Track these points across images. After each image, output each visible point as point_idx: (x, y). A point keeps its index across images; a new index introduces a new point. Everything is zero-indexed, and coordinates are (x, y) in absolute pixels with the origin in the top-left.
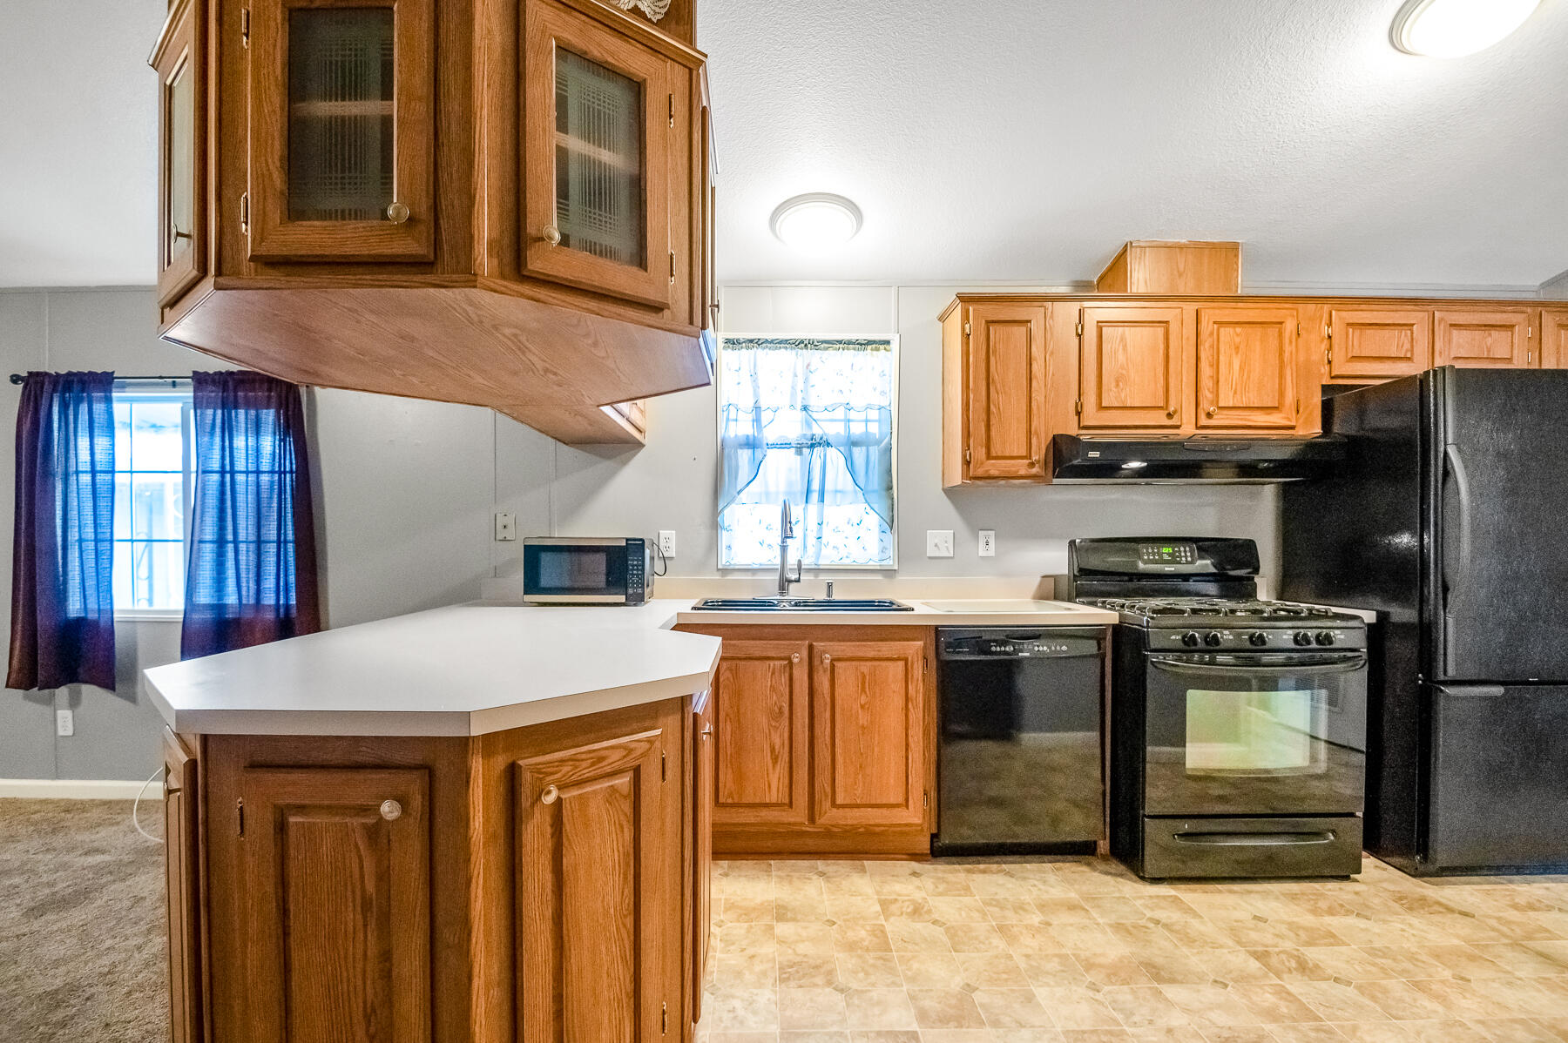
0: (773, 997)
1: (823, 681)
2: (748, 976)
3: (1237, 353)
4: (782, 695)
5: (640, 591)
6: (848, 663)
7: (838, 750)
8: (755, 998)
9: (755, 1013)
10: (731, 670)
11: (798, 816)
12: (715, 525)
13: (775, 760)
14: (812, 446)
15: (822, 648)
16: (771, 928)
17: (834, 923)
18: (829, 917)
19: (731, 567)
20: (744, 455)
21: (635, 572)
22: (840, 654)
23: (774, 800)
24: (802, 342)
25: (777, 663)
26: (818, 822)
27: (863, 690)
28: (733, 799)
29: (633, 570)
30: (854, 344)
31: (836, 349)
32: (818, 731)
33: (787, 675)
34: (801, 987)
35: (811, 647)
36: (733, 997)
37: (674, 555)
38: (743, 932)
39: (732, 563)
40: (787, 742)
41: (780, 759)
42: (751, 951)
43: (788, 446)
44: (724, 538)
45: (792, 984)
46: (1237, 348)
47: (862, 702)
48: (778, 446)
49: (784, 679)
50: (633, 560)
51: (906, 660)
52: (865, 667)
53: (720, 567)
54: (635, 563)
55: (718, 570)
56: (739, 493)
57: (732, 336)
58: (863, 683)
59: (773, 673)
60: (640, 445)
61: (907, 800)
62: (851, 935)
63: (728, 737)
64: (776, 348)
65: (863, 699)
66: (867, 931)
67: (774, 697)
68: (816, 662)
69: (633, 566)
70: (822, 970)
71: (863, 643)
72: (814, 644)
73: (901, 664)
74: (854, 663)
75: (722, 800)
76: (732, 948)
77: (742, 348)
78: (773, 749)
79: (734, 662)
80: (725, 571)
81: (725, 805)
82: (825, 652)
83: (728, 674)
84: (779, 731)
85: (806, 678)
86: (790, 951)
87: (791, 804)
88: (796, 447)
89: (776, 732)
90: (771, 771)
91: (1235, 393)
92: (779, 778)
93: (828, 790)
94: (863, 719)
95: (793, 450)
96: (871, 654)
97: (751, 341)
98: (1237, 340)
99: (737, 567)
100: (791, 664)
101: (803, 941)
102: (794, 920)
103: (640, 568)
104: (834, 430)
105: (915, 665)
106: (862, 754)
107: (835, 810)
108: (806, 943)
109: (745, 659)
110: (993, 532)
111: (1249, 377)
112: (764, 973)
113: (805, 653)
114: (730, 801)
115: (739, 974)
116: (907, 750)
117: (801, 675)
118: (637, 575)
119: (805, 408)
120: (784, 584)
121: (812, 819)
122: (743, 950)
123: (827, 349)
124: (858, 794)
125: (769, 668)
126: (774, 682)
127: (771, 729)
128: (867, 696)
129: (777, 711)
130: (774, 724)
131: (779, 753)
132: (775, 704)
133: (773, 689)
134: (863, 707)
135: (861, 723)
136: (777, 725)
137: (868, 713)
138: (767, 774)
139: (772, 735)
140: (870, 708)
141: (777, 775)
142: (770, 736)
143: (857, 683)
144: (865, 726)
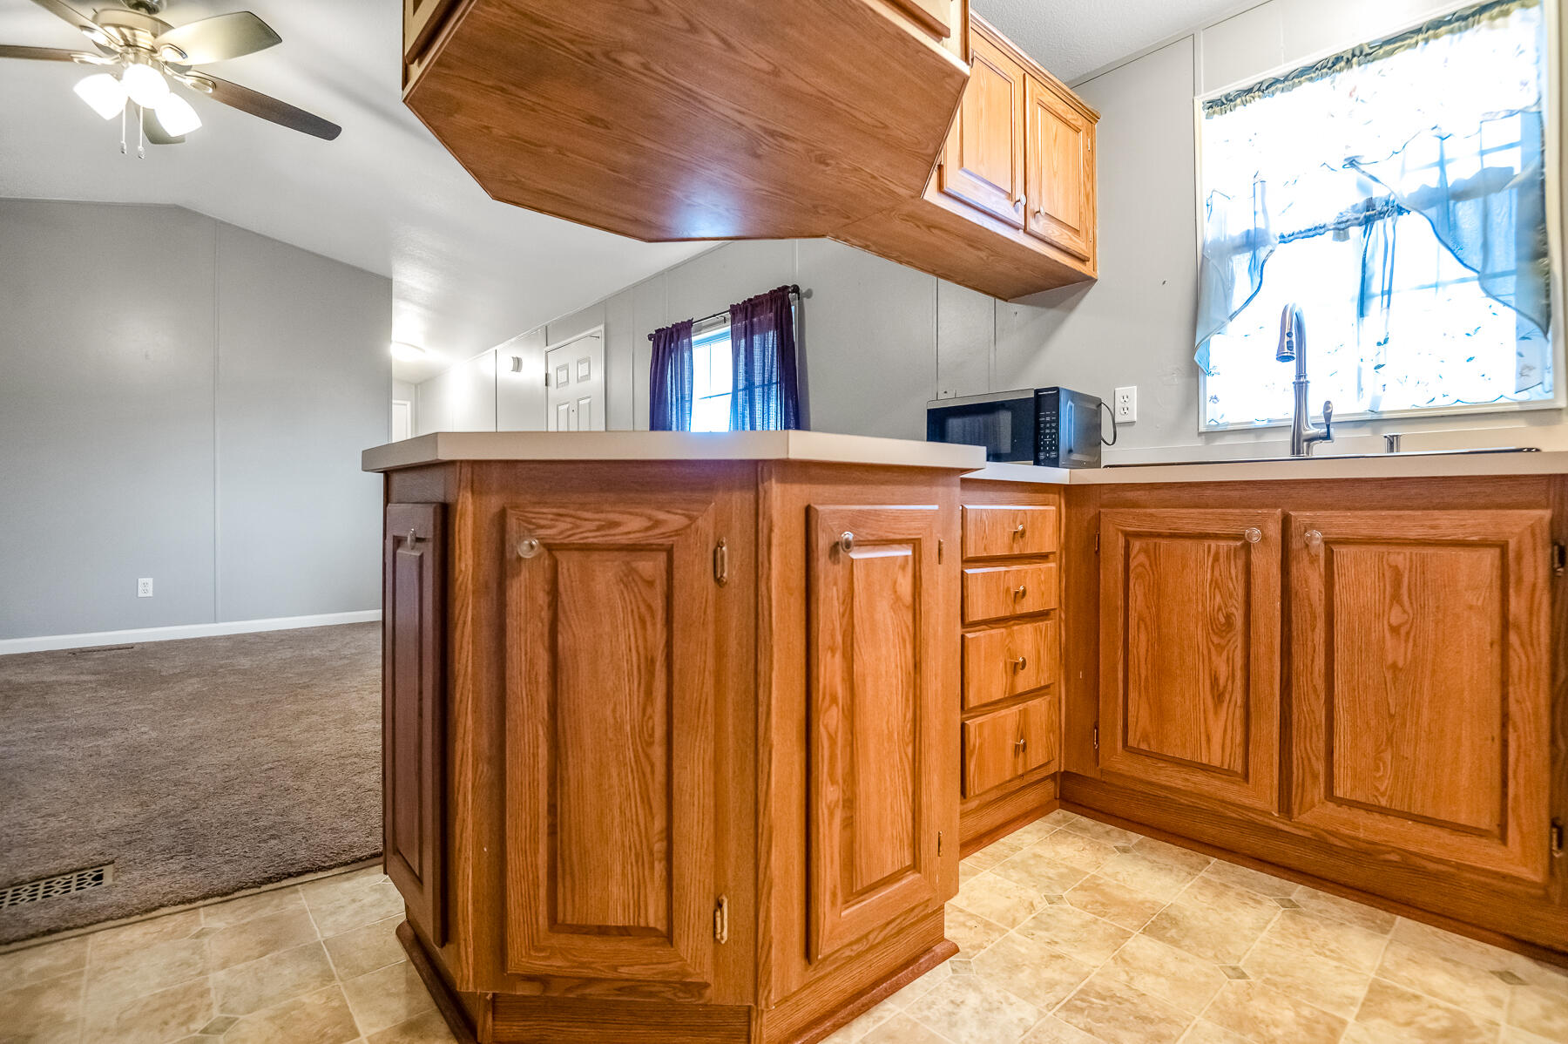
0: (1031, 1020)
1: (1310, 579)
2: (1025, 977)
4: (1231, 596)
5: (1053, 455)
6: (1364, 548)
7: (1340, 703)
8: (1005, 1006)
9: (984, 1024)
10: (1146, 552)
11: (1261, 797)
12: (1195, 372)
13: (1219, 698)
14: (1368, 222)
15: (1308, 521)
16: (1126, 935)
17: (1243, 976)
18: (1241, 965)
20: (1241, 262)
21: (1047, 431)
22: (1347, 532)
23: (1216, 762)
24: (1338, 59)
25: (1222, 543)
26: (1297, 818)
27: (1396, 598)
28: (1149, 745)
29: (1045, 428)
30: (1450, 22)
31: (1409, 46)
32: (1298, 662)
33: (1241, 563)
34: (1090, 1031)
35: (1286, 521)
36: (977, 989)
37: (1135, 419)
38: (1076, 922)
39: (1220, 422)
40: (1239, 674)
41: (1227, 696)
42: (1060, 949)
43: (1322, 230)
44: (1209, 386)
45: (1081, 1020)
47: (1394, 621)
48: (1301, 236)
49: (1236, 570)
50: (1046, 416)
51: (1503, 547)
52: (1400, 557)
53: (1202, 429)
54: (1048, 419)
55: (1200, 434)
56: (1231, 318)
57: (1216, 94)
59: (1216, 559)
60: (1089, 281)
61: (1503, 826)
62: (1258, 1006)
63: (1143, 651)
64: (1294, 86)
65: (1396, 616)
66: (1298, 1014)
67: (1218, 598)
68: (1296, 544)
69: (1045, 422)
70: (1150, 1028)
71: (1396, 513)
72: (1292, 513)
73: (1489, 557)
74: (1374, 548)
75: (1131, 742)
76: (1042, 933)
77: (1235, 106)
78: (1215, 680)
79: (1151, 541)
80: (1212, 434)
81: (1137, 752)
82: (1312, 526)
83: (1142, 558)
84: (1225, 653)
85: (1276, 571)
86: (1123, 977)
87: (1246, 777)
88: (1334, 229)
89: (1220, 654)
90: (1211, 715)
92: (1225, 731)
93: (1320, 768)
94: (1396, 652)
95: (1330, 234)
96: (1413, 534)
97: (1250, 91)
99: (1229, 428)
100: (1247, 547)
101: (1158, 975)
102: (1174, 942)
103: (1054, 425)
105: (1528, 559)
106: (1392, 716)
107: (1331, 805)
108: (1162, 980)
109: (1172, 536)
112: (1051, 985)
113: (1274, 530)
114: (1144, 746)
115: (1014, 967)
116: (1504, 725)
117: (1267, 564)
118: (1051, 434)
119: (1352, 162)
120: (1302, 443)
121: (1285, 807)
122: (1052, 943)
123: (1391, 53)
124: (1382, 789)
125: (1209, 551)
126: (1217, 573)
127: (1212, 648)
128: (1405, 611)
129: (1223, 620)
130: (1216, 640)
131: (1225, 687)
132: (1220, 609)
133: (1215, 584)
134: (1395, 630)
135: (1390, 660)
136: (1223, 642)
137: (1407, 641)
138: (1205, 719)
139: (1214, 658)
140: (1412, 634)
141: (1221, 723)
142: (1210, 658)
143: (1382, 584)
144: (1400, 664)
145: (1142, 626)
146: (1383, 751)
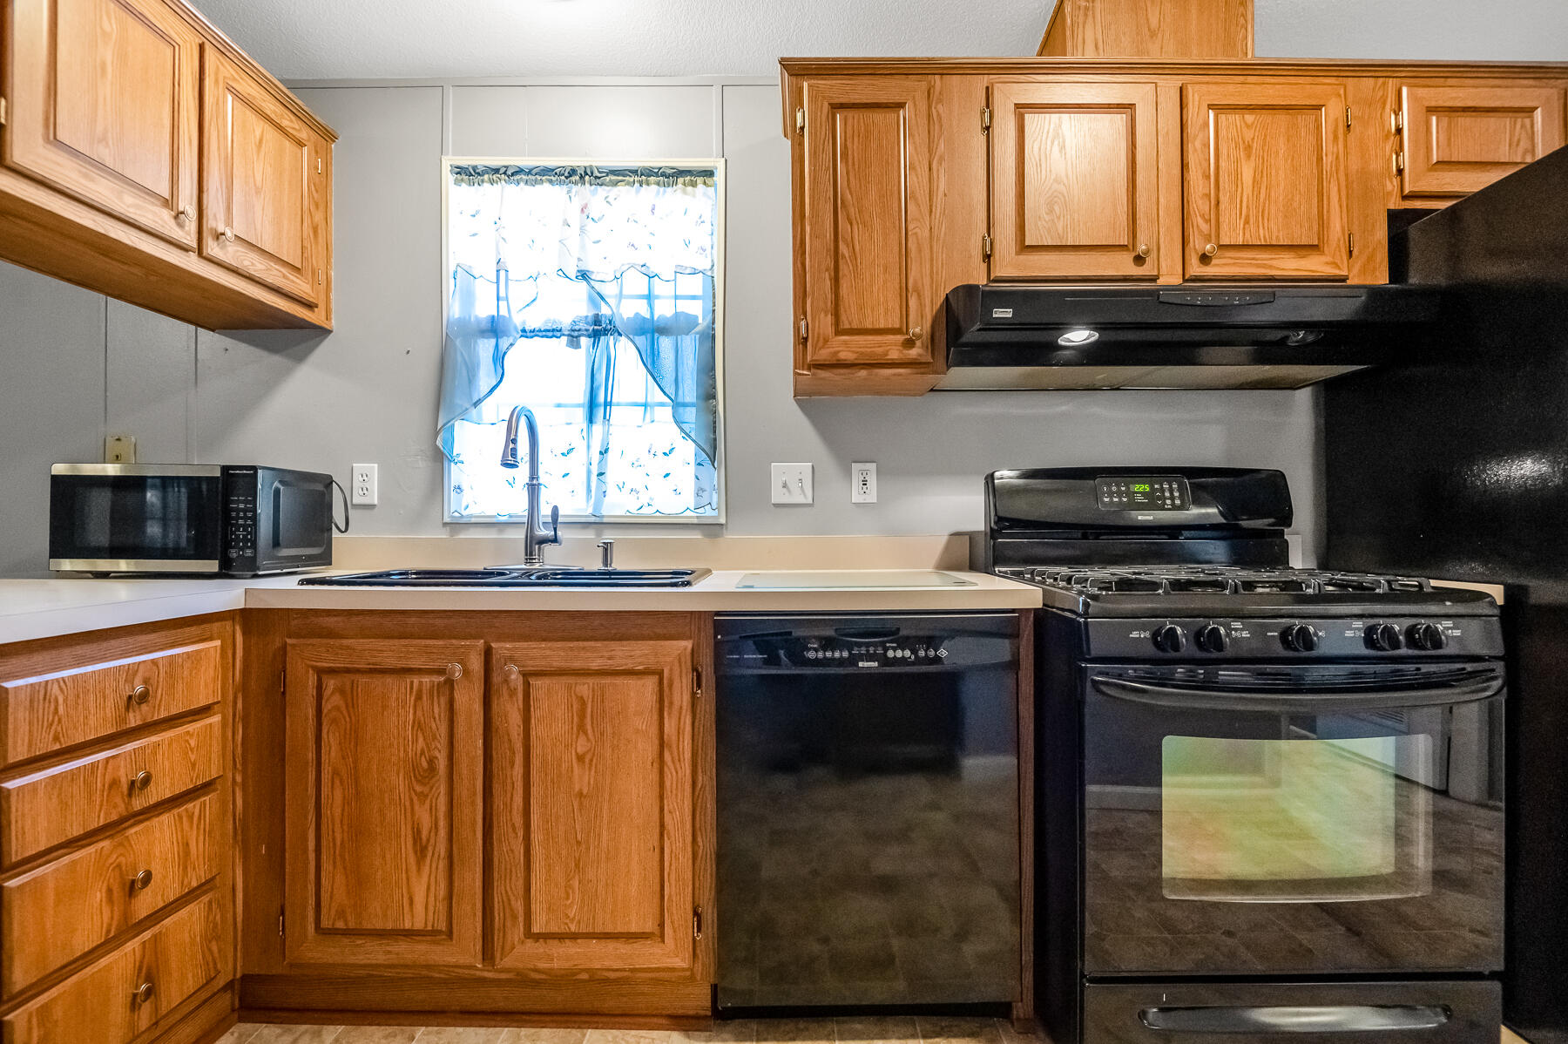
1: (509, 713)
3: (1249, 156)
4: (434, 738)
5: (249, 553)
6: (555, 680)
7: (537, 837)
10: (342, 692)
11: (463, 954)
12: (439, 458)
13: (421, 850)
14: (596, 335)
15: (507, 654)
19: (464, 520)
20: (485, 348)
21: (241, 522)
22: (540, 664)
23: (419, 925)
24: (573, 172)
25: (426, 679)
26: (500, 964)
27: (582, 727)
28: (346, 922)
29: (238, 518)
30: (657, 175)
31: (628, 183)
32: (498, 802)
33: (443, 700)
35: (488, 653)
37: (376, 502)
39: (464, 513)
40: (442, 823)
41: (430, 849)
43: (559, 334)
44: (456, 474)
46: (1248, 148)
47: (580, 750)
48: (540, 334)
49: (439, 709)
50: (238, 502)
51: (660, 674)
52: (585, 688)
53: (447, 519)
54: (242, 506)
55: (445, 524)
56: (476, 404)
57: (466, 161)
58: (582, 716)
59: (419, 697)
61: (662, 925)
63: (338, 811)
64: (536, 182)
65: (582, 746)
67: (421, 739)
68: (496, 679)
69: (238, 510)
71: (581, 644)
72: (493, 645)
73: (650, 683)
74: (564, 680)
75: (325, 923)
77: (482, 180)
78: (417, 834)
79: (347, 678)
80: (456, 525)
81: (333, 932)
82: (512, 659)
83: (336, 700)
84: (428, 802)
85: (478, 707)
87: (450, 934)
88: (569, 335)
89: (422, 803)
90: (414, 873)
91: (1247, 222)
92: (428, 889)
93: (519, 906)
94: (582, 779)
95: (564, 339)
96: (595, 665)
97: (496, 171)
98: (1248, 135)
99: (473, 520)
100: (450, 683)
103: (249, 514)
104: (630, 310)
105: (677, 684)
106: (579, 843)
107: (530, 943)
109: (372, 671)
110: (875, 465)
111: (1269, 196)
113: (476, 664)
114: (340, 925)
116: (662, 835)
117: (469, 700)
118: (245, 527)
119: (584, 275)
120: (534, 544)
121: (488, 954)
123: (615, 184)
124: (572, 916)
125: (412, 688)
126: (419, 713)
127: (415, 798)
128: (588, 740)
129: (425, 764)
130: (419, 788)
131: (428, 840)
132: (422, 753)
133: (419, 726)
134: (580, 758)
135: (577, 788)
136: (426, 790)
137: (590, 769)
138: (408, 879)
139: (416, 807)
140: (594, 761)
141: (425, 879)
142: (412, 809)
143: (570, 715)
144: (585, 792)
145: (337, 782)
146: (571, 879)
